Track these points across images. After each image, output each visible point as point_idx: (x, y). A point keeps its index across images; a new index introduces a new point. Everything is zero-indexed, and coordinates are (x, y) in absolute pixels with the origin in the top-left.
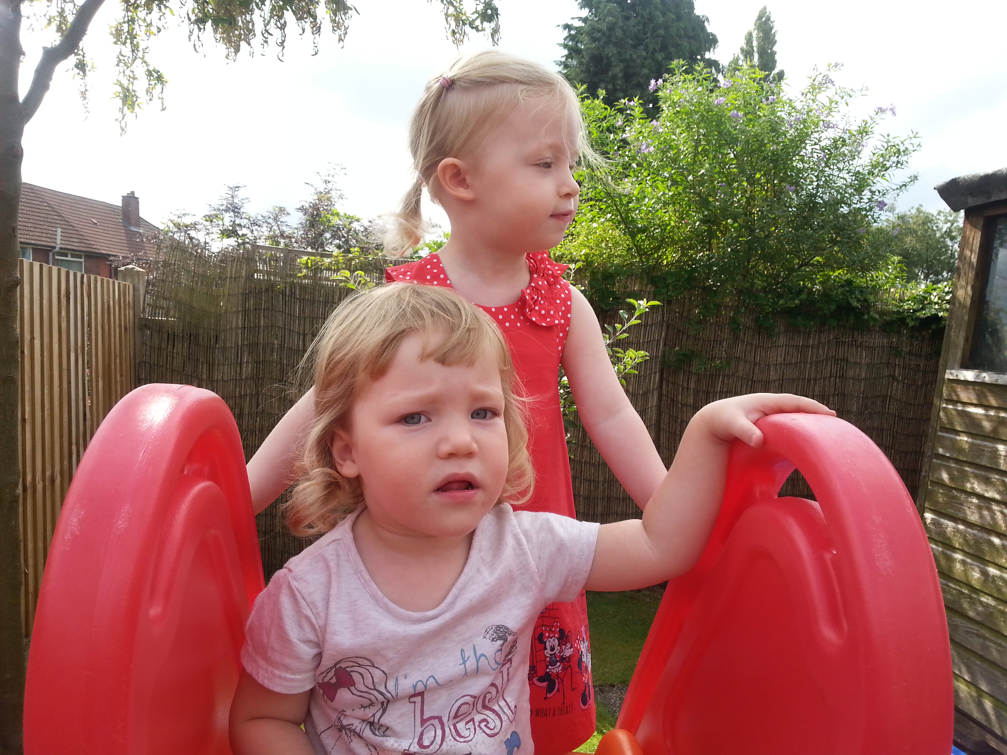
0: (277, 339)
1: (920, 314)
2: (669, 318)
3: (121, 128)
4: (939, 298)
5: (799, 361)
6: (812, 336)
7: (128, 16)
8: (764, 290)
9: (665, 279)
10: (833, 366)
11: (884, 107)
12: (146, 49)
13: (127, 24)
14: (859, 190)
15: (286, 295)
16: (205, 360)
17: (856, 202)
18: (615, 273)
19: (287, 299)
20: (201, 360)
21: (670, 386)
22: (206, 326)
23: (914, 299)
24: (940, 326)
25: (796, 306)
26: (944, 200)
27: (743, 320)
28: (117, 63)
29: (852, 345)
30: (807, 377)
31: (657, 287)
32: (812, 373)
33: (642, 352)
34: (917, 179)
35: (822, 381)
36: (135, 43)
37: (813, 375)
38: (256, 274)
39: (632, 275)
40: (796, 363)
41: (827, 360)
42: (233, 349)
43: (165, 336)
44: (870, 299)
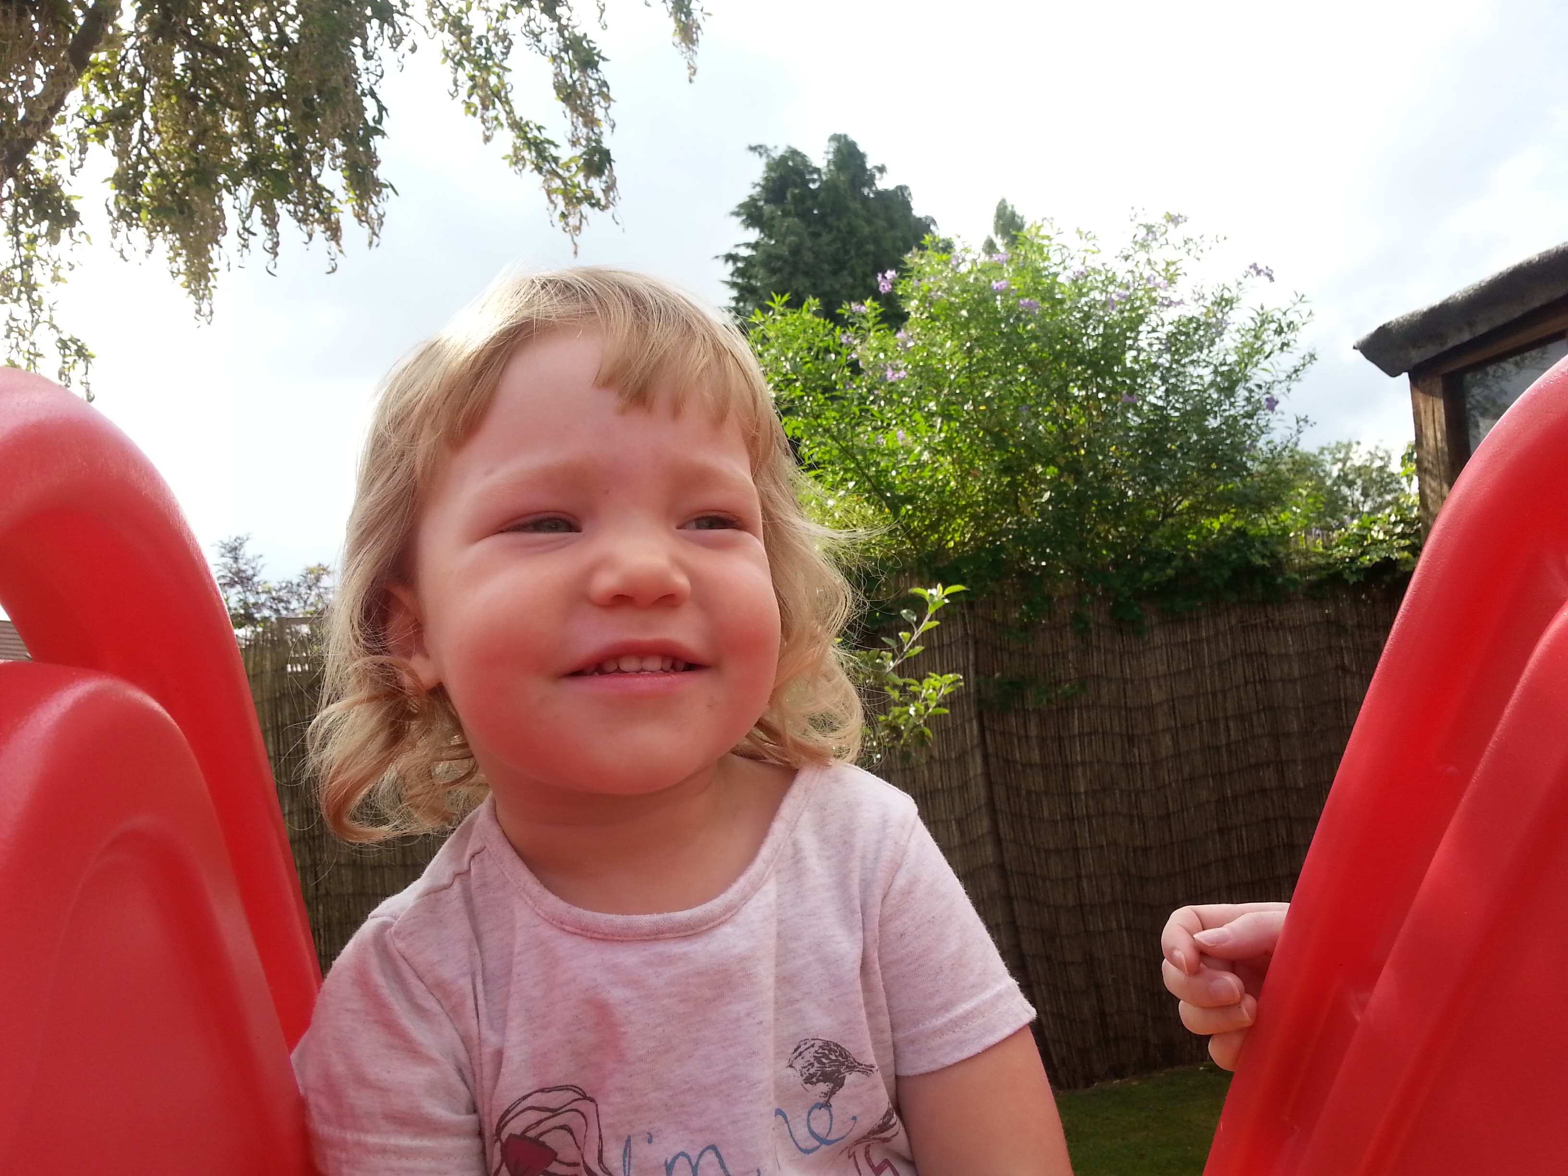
2: (975, 629)
4: (1385, 533)
5: (1191, 666)
6: (1203, 623)
7: (20, 257)
8: (1116, 564)
9: (959, 570)
10: (1246, 665)
12: (53, 304)
13: (19, 270)
14: (1229, 391)
17: (1227, 407)
18: (877, 571)
21: (999, 738)
23: (1346, 542)
24: (1397, 574)
25: (1170, 580)
26: (1373, 362)
27: (1091, 614)
28: (5, 333)
29: (1268, 629)
33: (951, 675)
34: (1315, 357)
36: (36, 299)
37: (1218, 685)
38: (289, 666)
39: (904, 571)
40: (1188, 671)
41: (1235, 658)
44: (1279, 553)
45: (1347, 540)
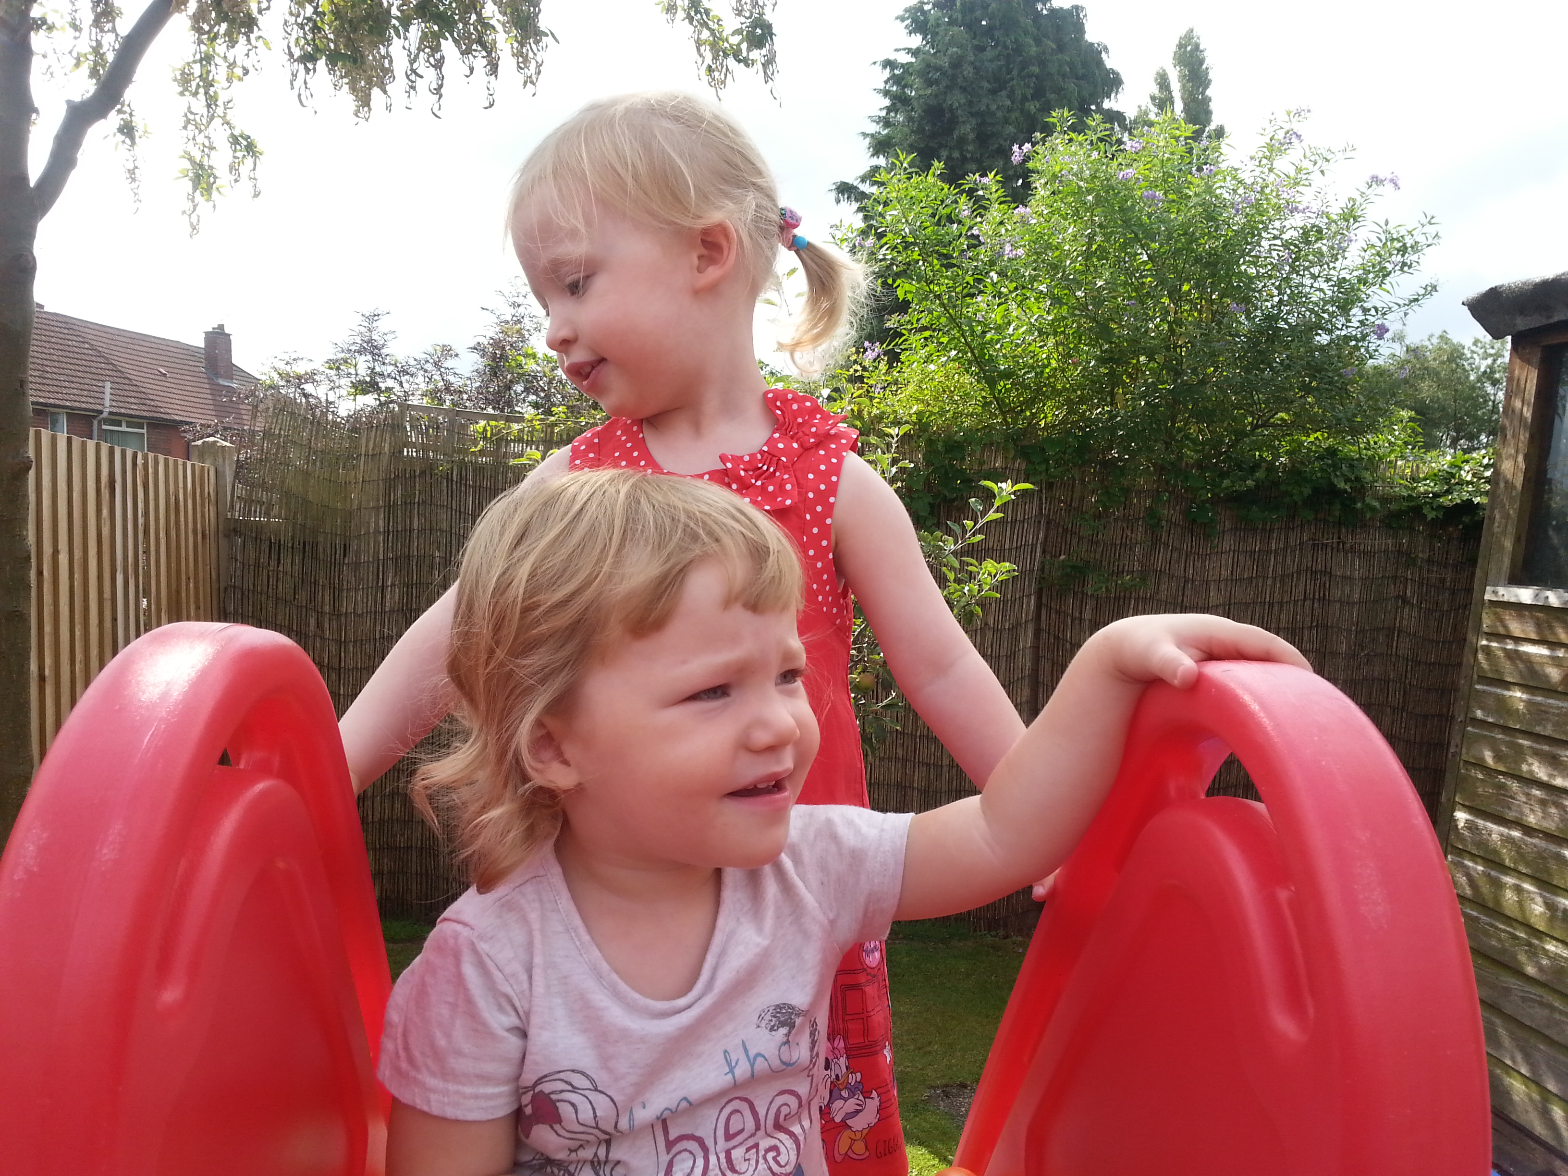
0: (438, 549)
1: (1444, 501)
2: (1049, 510)
3: (191, 224)
4: (1474, 475)
5: (1254, 575)
6: (1275, 535)
7: (200, 53)
8: (1199, 465)
9: (1043, 450)
10: (1308, 582)
11: (1381, 177)
12: (228, 102)
13: (199, 65)
14: (1345, 308)
15: (452, 480)
16: (327, 583)
17: (1340, 327)
18: (964, 442)
19: (454, 487)
20: (321, 583)
21: (1053, 616)
22: (328, 530)
23: (1434, 476)
24: (1476, 518)
25: (1249, 490)
26: (1478, 321)
27: (1166, 512)
28: (183, 125)
29: (1338, 550)
30: (1267, 600)
31: (1030, 462)
32: (1276, 594)
33: (1007, 564)
34: (1436, 291)
35: (1292, 605)
36: (212, 94)
37: (1277, 598)
38: (405, 450)
39: (992, 444)
40: (1251, 579)
41: (1299, 573)
42: (371, 565)
43: (265, 546)
44: (1364, 478)
45: (1435, 475)
